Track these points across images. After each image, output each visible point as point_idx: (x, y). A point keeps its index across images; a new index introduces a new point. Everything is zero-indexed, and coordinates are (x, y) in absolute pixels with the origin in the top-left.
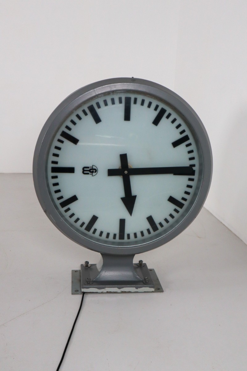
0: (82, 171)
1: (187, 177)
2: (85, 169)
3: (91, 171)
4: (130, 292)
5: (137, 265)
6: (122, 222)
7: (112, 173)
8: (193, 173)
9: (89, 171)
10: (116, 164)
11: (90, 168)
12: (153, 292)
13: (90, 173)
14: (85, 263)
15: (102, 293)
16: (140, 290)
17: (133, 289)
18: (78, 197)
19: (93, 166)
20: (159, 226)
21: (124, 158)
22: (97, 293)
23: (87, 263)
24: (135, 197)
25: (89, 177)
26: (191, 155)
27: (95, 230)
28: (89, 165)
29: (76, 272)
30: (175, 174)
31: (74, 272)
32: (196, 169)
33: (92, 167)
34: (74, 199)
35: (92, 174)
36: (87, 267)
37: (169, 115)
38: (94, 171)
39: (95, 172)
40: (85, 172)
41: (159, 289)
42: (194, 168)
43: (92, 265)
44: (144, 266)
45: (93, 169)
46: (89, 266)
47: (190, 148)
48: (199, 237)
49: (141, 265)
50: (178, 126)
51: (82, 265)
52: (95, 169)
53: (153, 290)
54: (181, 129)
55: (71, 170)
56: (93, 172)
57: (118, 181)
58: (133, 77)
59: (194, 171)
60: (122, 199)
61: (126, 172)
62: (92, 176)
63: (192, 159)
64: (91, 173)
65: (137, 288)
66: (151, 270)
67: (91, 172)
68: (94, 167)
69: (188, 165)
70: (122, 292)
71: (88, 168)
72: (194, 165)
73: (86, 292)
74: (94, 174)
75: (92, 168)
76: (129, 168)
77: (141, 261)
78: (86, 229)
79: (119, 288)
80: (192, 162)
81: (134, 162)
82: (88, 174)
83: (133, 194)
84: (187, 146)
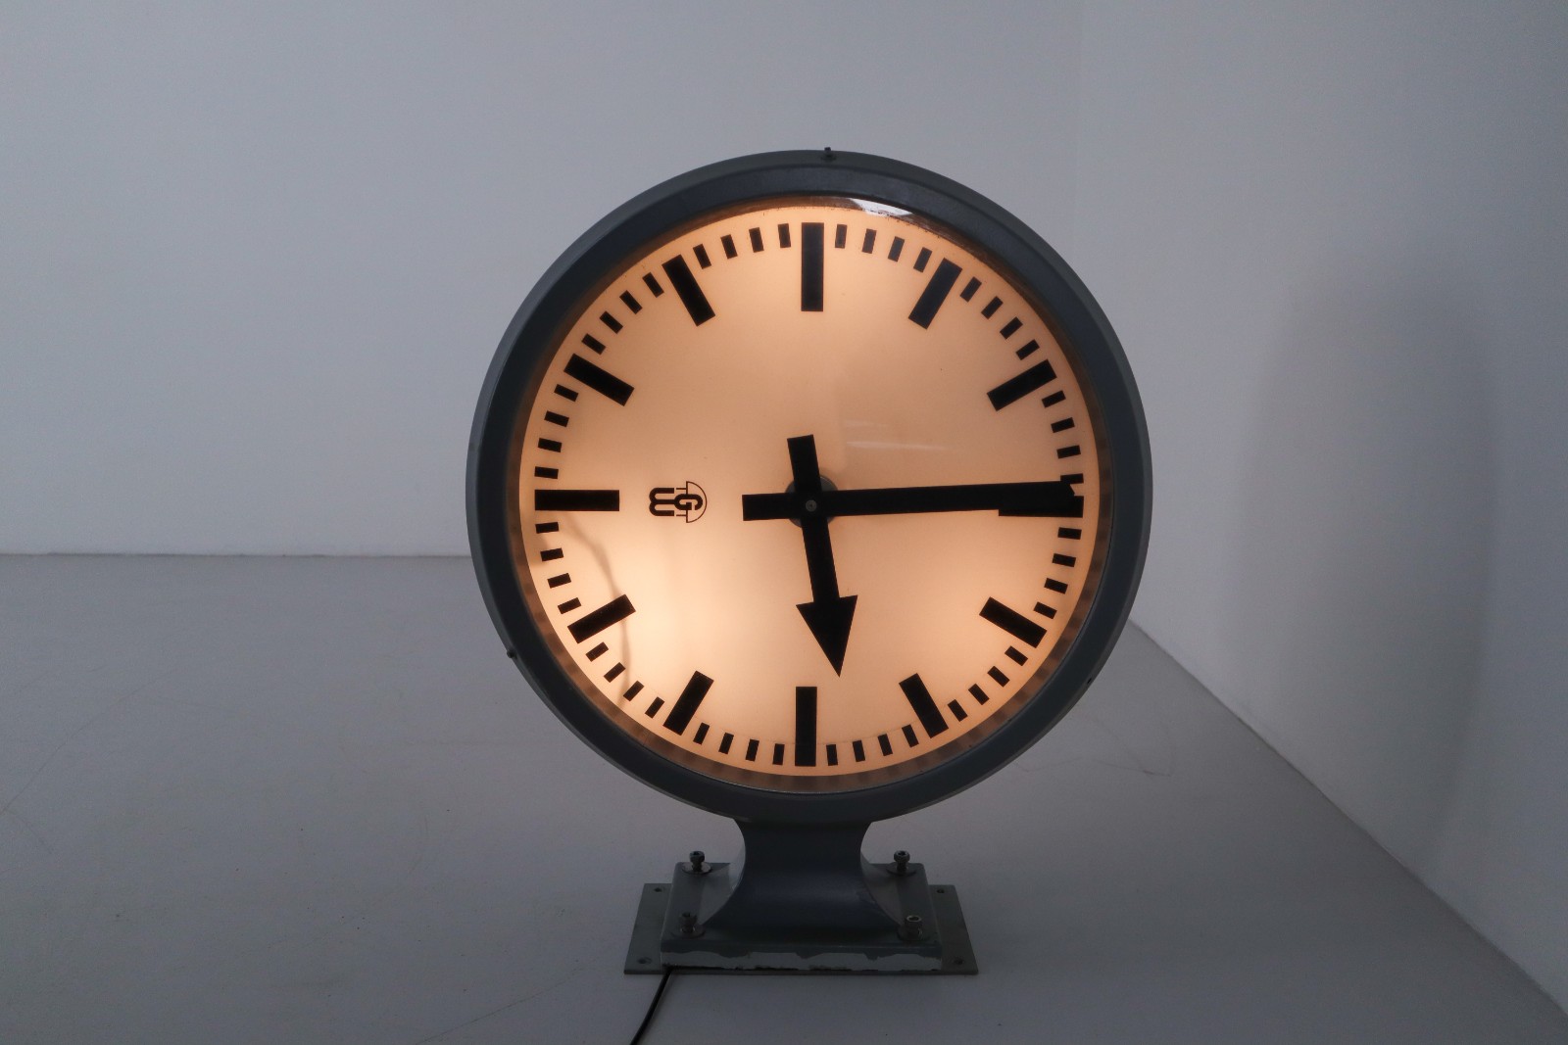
0: (648, 502)
1: (1050, 525)
2: (659, 496)
3: (683, 502)
4: (844, 972)
6: (806, 699)
7: (757, 507)
8: (1075, 507)
9: (676, 502)
10: (777, 478)
11: (678, 493)
12: (934, 973)
13: (677, 511)
14: (692, 860)
15: (739, 971)
16: (883, 963)
17: (856, 960)
18: (633, 601)
19: (687, 484)
20: (947, 715)
21: (802, 451)
22: (718, 970)
23: (698, 857)
24: (851, 601)
25: (676, 522)
26: (1065, 439)
27: (704, 729)
28: (676, 482)
29: (658, 890)
30: (1005, 512)
31: (650, 892)
32: (1089, 491)
33: (687, 489)
34: (620, 608)
35: (686, 516)
36: (697, 870)
37: (973, 287)
38: (694, 502)
39: (698, 507)
40: (658, 508)
41: (960, 963)
42: (1078, 489)
43: (715, 867)
44: (914, 873)
45: (687, 496)
46: (705, 868)
47: (1058, 412)
48: (1146, 772)
49: (902, 870)
50: (1011, 328)
51: (680, 866)
52: (696, 497)
53: (933, 963)
54: (1020, 339)
55: (607, 501)
56: (688, 507)
57: (784, 537)
58: (828, 149)
59: (1080, 499)
60: (803, 609)
61: (811, 505)
62: (687, 521)
63: (1071, 451)
64: (684, 512)
65: (872, 955)
66: (941, 890)
67: (680, 507)
68: (693, 490)
69: (1056, 478)
70: (815, 971)
71: (671, 491)
72: (1078, 478)
73: (678, 967)
74: (693, 514)
75: (684, 492)
76: (825, 488)
77: (903, 853)
78: (669, 725)
79: (805, 954)
80: (1069, 466)
81: (837, 466)
82: (670, 513)
83: (844, 592)
84: (1049, 401)
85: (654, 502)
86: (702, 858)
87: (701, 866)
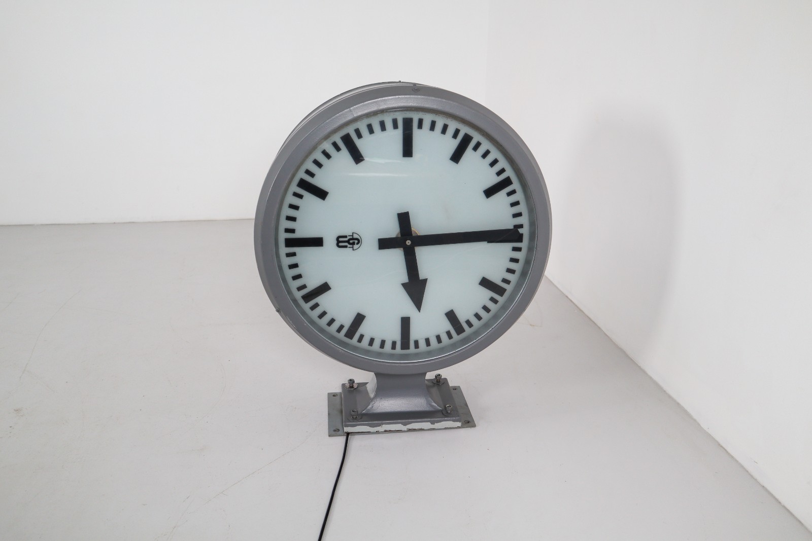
0: (336, 242)
1: (508, 246)
2: (341, 239)
3: (351, 241)
4: (421, 430)
5: (432, 382)
6: (405, 323)
7: (384, 244)
8: (520, 238)
9: (348, 242)
10: (392, 230)
11: (349, 238)
12: (458, 427)
13: (349, 246)
14: (349, 383)
15: (377, 432)
16: (437, 426)
17: (426, 425)
18: (331, 284)
19: (353, 233)
20: (465, 326)
21: (404, 219)
22: (369, 433)
23: (351, 381)
24: (425, 281)
25: (348, 251)
26: (516, 210)
27: (362, 337)
28: (348, 232)
29: (334, 396)
30: (489, 242)
31: (332, 396)
32: (524, 231)
33: (353, 236)
34: (324, 288)
35: (353, 247)
36: (352, 388)
37: (477, 146)
38: (356, 241)
39: (358, 244)
40: (341, 244)
41: (468, 422)
42: (521, 231)
43: (360, 385)
44: (443, 383)
45: (353, 239)
46: (355, 386)
47: (513, 198)
49: (439, 382)
50: (493, 163)
51: (343, 385)
52: (357, 239)
53: (459, 424)
54: (498, 167)
55: (317, 242)
56: (353, 244)
57: (396, 256)
59: (521, 235)
60: (404, 285)
61: (408, 243)
62: (353, 250)
63: (518, 215)
64: (351, 246)
65: (433, 423)
66: (455, 388)
67: (350, 244)
68: (355, 236)
69: (512, 227)
70: (410, 430)
71: (346, 237)
72: (521, 226)
73: (351, 433)
74: (356, 246)
75: (351, 237)
76: (414, 235)
77: (439, 375)
78: (347, 335)
79: (405, 424)
80: (518, 221)
81: (421, 226)
82: (346, 247)
83: (422, 276)
84: (509, 194)
85: (338, 242)
86: (354, 382)
87: (353, 385)
